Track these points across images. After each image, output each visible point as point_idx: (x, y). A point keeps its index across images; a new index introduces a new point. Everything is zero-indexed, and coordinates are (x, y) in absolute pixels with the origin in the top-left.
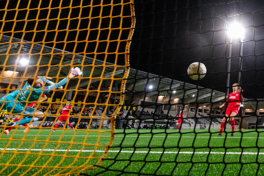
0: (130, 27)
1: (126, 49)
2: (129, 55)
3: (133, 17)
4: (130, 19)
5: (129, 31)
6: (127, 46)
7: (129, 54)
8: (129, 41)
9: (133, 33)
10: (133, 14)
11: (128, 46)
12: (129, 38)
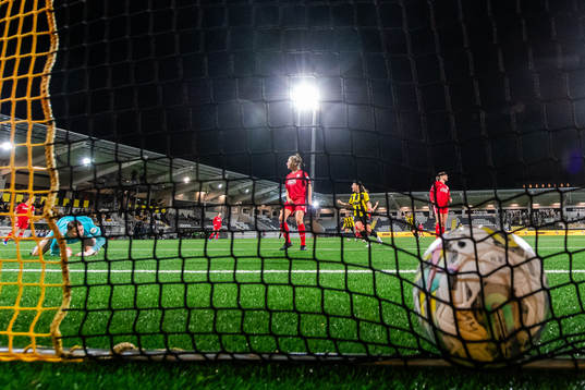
0: (48, 50)
1: (42, 89)
2: (49, 101)
3: (53, 33)
4: (48, 37)
5: (45, 58)
6: (42, 85)
7: (50, 98)
8: (46, 75)
9: (54, 61)
10: (54, 27)
11: (46, 84)
12: (45, 69)
